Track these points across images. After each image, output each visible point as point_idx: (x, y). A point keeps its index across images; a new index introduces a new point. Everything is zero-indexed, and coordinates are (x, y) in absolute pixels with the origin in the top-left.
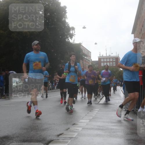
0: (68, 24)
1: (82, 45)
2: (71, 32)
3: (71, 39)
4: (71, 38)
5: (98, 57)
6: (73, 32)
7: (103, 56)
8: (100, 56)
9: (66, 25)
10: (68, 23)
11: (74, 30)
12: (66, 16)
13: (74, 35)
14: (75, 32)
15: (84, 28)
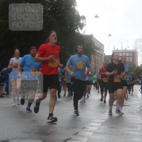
0: (78, 13)
1: (93, 36)
2: (81, 22)
3: (82, 30)
4: (81, 28)
5: (113, 51)
6: (84, 22)
7: (117, 50)
8: (115, 50)
9: (76, 14)
10: (78, 11)
11: (85, 20)
12: (76, 2)
13: (85, 25)
14: (85, 22)
15: (97, 17)
